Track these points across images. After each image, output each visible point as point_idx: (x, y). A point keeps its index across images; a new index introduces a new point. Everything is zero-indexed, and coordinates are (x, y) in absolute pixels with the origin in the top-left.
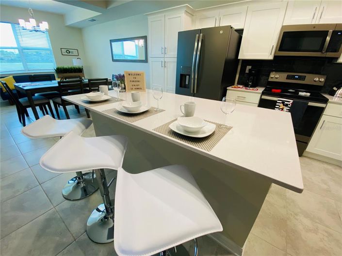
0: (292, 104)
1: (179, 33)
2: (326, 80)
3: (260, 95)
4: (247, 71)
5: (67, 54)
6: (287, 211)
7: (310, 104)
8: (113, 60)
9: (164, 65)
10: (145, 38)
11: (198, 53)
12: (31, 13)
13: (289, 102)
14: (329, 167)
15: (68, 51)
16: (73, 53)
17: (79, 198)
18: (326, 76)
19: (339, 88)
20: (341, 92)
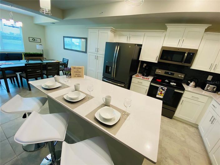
0: (166, 89)
1: (107, 43)
2: (185, 76)
3: (150, 82)
4: (144, 67)
5: (33, 41)
6: (161, 156)
7: (176, 90)
8: (64, 49)
9: (97, 58)
10: (86, 39)
11: (117, 52)
12: (12, 16)
13: (165, 88)
14: (187, 126)
15: (34, 39)
16: (37, 41)
17: (33, 150)
18: (184, 75)
19: (191, 82)
20: (192, 84)
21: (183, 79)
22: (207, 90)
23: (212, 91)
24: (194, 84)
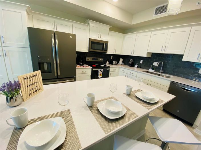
13: (102, 70)
18: (103, 58)
21: (102, 61)
23: (116, 64)
24: (108, 63)
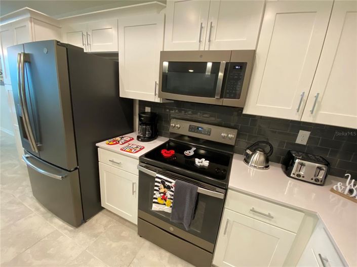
19: (254, 152)
20: (257, 157)
21: (233, 143)
22: (298, 178)
23: (313, 181)
24: (262, 158)
